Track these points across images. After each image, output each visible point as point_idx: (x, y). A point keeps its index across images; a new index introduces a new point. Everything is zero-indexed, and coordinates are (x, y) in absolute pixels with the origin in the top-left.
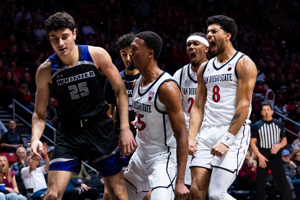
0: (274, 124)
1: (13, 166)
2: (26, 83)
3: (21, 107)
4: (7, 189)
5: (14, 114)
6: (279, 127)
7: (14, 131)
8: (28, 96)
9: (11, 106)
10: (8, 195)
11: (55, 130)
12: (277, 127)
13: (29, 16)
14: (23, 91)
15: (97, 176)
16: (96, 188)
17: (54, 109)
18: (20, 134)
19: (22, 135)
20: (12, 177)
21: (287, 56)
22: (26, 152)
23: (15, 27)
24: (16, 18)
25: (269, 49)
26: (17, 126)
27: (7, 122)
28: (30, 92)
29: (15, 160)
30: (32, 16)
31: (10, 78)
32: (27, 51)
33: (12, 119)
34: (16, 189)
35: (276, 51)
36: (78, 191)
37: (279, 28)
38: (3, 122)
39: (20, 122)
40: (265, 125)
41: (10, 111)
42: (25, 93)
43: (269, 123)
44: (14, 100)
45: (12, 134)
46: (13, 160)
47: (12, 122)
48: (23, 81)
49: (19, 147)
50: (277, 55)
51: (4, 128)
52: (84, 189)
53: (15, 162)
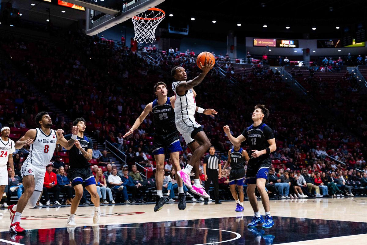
0: (215, 157)
1: (105, 174)
2: (112, 132)
3: (109, 144)
4: (101, 184)
5: (106, 147)
6: (218, 158)
7: (106, 156)
8: (113, 138)
9: (104, 143)
10: (102, 187)
11: (126, 156)
12: (217, 158)
13: (115, 98)
14: (110, 136)
15: (146, 179)
16: (145, 186)
17: (126, 145)
18: (108, 158)
19: (109, 158)
20: (104, 178)
21: (243, 123)
22: (111, 166)
23: (108, 104)
24: (108, 100)
25: (234, 119)
26: (107, 153)
27: (103, 151)
28: (114, 136)
29: (106, 170)
30: (116, 98)
31: (104, 129)
32: (114, 116)
33: (105, 149)
34: (106, 185)
35: (238, 120)
36: (136, 187)
37: (240, 109)
38: (101, 151)
39: (109, 151)
40: (211, 157)
41: (104, 146)
42: (112, 137)
43: (213, 156)
44: (106, 140)
45: (105, 157)
46: (104, 170)
47: (105, 151)
48: (111, 131)
49: (108, 164)
50: (238, 123)
51: (101, 154)
52: (139, 185)
53: (105, 171)
